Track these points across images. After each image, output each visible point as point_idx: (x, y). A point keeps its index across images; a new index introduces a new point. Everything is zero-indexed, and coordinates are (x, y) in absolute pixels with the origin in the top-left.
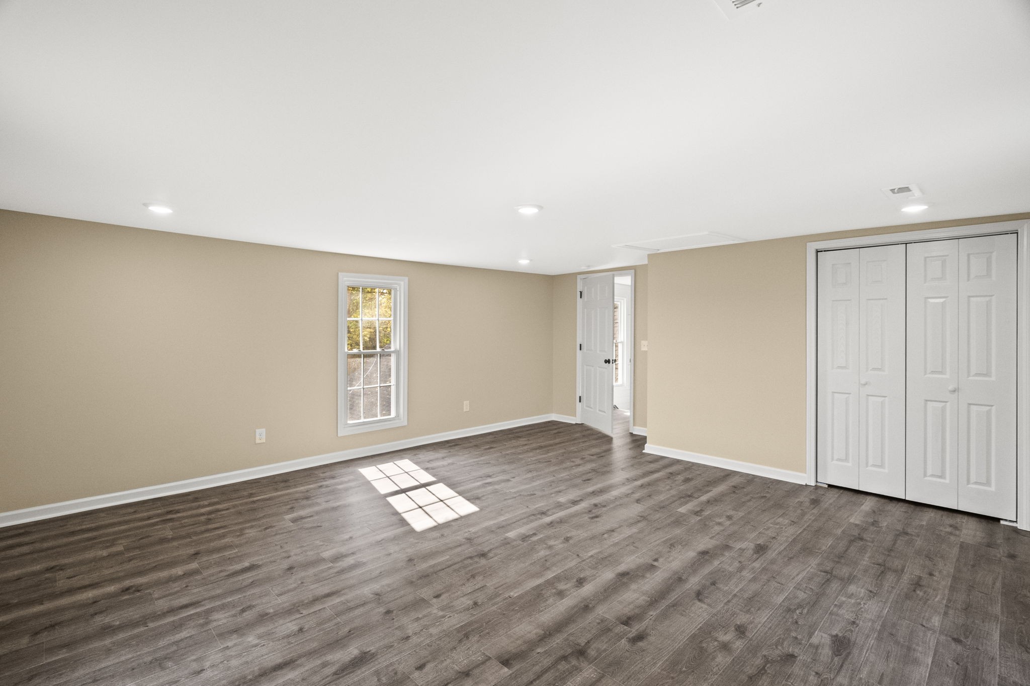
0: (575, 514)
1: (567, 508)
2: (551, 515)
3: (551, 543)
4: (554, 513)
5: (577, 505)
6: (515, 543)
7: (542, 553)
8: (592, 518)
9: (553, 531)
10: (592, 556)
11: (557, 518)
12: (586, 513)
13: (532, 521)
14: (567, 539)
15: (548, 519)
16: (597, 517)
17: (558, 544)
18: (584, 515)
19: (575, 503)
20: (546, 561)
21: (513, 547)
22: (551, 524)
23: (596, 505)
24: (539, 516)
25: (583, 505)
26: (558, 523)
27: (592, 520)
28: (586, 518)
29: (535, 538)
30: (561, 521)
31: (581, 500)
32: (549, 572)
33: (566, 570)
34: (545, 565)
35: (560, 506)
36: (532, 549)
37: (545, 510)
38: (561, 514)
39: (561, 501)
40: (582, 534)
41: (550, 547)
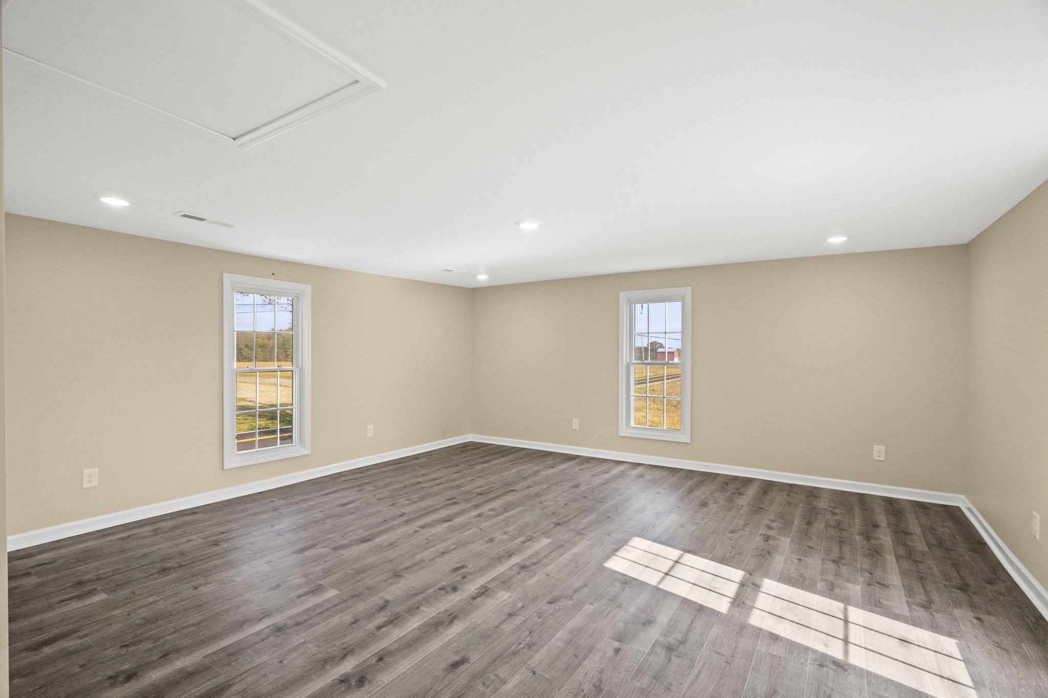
0: (483, 570)
1: (495, 579)
2: (513, 566)
3: (505, 537)
4: (511, 568)
5: (481, 587)
6: (538, 534)
7: (511, 529)
8: (462, 567)
9: (506, 547)
10: (469, 530)
11: (504, 563)
12: (471, 574)
13: (532, 556)
14: (491, 540)
15: (515, 560)
16: (457, 569)
17: (499, 536)
18: (473, 570)
19: (484, 591)
20: (506, 524)
21: (537, 531)
22: (510, 554)
23: (455, 589)
24: (527, 563)
25: (471, 588)
26: (503, 557)
27: (463, 564)
28: (471, 567)
29: (521, 539)
30: (500, 559)
31: (474, 598)
32: (502, 518)
33: (490, 520)
34: (507, 522)
35: (505, 582)
36: (521, 532)
37: (523, 573)
38: (501, 569)
39: (504, 592)
40: (477, 547)
41: (505, 533)
